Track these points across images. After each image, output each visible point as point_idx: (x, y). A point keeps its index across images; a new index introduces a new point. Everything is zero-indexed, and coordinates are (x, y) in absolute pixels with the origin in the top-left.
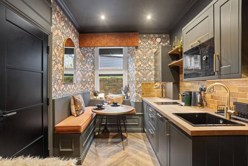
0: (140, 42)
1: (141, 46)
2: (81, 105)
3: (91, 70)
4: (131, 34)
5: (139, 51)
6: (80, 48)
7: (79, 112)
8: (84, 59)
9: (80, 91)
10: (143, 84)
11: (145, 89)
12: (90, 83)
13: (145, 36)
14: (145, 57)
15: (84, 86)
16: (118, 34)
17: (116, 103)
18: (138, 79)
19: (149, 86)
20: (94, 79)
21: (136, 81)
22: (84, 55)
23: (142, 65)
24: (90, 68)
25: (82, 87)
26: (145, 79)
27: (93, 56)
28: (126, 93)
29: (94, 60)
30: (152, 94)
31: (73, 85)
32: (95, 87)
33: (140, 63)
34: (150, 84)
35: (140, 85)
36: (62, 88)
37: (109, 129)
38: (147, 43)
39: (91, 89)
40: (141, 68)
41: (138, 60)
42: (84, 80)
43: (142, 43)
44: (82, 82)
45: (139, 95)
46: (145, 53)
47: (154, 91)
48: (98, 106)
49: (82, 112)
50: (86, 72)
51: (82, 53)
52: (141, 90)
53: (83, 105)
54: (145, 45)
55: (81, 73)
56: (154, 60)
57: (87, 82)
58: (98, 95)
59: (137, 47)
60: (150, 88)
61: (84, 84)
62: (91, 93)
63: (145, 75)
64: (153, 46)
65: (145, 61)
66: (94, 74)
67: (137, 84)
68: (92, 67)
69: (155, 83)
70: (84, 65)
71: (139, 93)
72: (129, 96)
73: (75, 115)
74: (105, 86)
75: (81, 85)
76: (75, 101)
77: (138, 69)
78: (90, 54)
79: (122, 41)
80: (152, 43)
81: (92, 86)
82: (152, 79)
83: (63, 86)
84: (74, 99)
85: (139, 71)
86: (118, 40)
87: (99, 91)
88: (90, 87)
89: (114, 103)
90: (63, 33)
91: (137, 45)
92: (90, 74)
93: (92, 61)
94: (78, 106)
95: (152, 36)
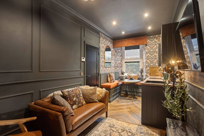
0: (148, 41)
1: (149, 44)
2: (112, 78)
3: (120, 59)
4: (142, 37)
5: (148, 47)
6: (114, 48)
7: (112, 81)
8: (116, 54)
9: (113, 71)
10: (150, 67)
11: (152, 71)
12: (120, 67)
13: (152, 37)
14: (152, 51)
15: (116, 69)
16: (134, 38)
17: (132, 78)
18: (147, 65)
19: (154, 69)
20: (122, 64)
21: (146, 66)
22: (116, 52)
23: (150, 56)
24: (120, 58)
25: (115, 69)
26: (152, 64)
27: (121, 51)
28: (141, 73)
29: (122, 54)
30: (157, 74)
31: (110, 68)
32: (123, 69)
33: (149, 54)
34: (156, 67)
35: (149, 68)
36: (104, 69)
37: (128, 93)
38: (154, 41)
39: (120, 70)
40: (149, 58)
41: (147, 53)
42: (116, 65)
43: (150, 42)
44: (115, 66)
45: (148, 74)
46: (152, 48)
47: (159, 72)
48: (121, 79)
49: (113, 81)
50: (117, 61)
51: (115, 51)
52: (149, 71)
53: (114, 78)
54: (152, 42)
55: (114, 61)
56: (158, 52)
57: (117, 66)
58: (124, 74)
59: (146, 45)
60: (155, 70)
61: (116, 67)
62: (120, 72)
63: (152, 62)
64: (157, 42)
65: (152, 53)
66: (122, 62)
67: (147, 67)
68: (121, 58)
69: (159, 67)
70: (116, 57)
71: (147, 73)
72: (143, 75)
73: (110, 82)
74: (134, 69)
75: (114, 68)
76: (110, 75)
77: (147, 58)
78: (120, 51)
79: (136, 42)
80: (157, 41)
81: (121, 69)
82: (157, 64)
83: (105, 68)
84: (109, 74)
85: (147, 59)
86: (134, 42)
87: (125, 71)
88: (120, 69)
89: (130, 78)
90: (104, 44)
91: (146, 43)
92: (120, 62)
93: (120, 54)
94: (111, 78)
95: (157, 36)
